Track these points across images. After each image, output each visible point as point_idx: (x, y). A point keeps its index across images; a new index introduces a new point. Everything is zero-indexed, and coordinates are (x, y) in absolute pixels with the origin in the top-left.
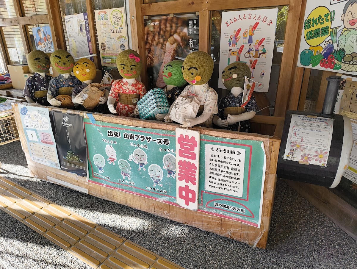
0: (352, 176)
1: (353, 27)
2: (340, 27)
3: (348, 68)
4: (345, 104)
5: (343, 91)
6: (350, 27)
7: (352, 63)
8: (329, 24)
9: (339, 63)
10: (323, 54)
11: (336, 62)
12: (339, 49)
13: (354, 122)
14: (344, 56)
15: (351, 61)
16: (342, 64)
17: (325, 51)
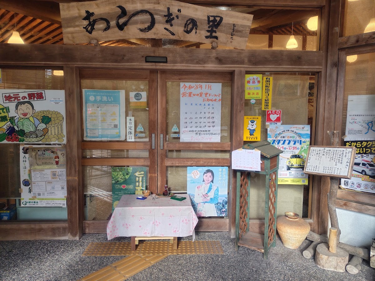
0: (52, 203)
1: (26, 117)
2: (16, 117)
3: (30, 140)
4: (32, 162)
5: (28, 154)
6: (23, 117)
7: (31, 137)
8: (6, 114)
9: (23, 138)
10: (7, 133)
11: (20, 137)
12: (19, 130)
13: (43, 171)
14: (25, 133)
15: (30, 136)
16: (25, 138)
17: (8, 131)
